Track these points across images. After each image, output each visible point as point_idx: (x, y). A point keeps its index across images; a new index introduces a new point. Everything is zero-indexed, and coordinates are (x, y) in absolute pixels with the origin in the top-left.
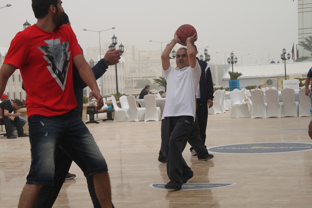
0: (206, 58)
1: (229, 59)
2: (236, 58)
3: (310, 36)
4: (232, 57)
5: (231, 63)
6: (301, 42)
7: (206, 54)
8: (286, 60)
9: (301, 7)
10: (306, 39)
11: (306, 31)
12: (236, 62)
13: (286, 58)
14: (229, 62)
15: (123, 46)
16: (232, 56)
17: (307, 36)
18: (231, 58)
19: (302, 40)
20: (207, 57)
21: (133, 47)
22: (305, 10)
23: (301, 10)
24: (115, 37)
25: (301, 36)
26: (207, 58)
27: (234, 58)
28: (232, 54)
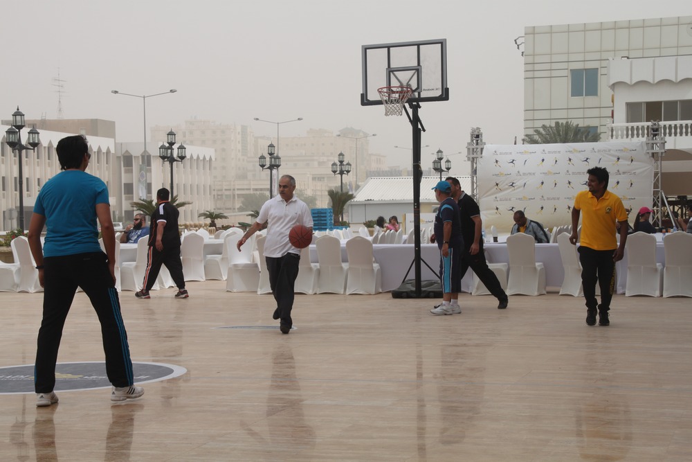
0: (271, 162)
1: (334, 164)
2: (349, 164)
3: (544, 125)
4: (341, 162)
5: (338, 172)
6: (527, 135)
7: (271, 154)
8: (443, 173)
9: (530, 68)
10: (537, 132)
11: (538, 115)
12: (348, 172)
13: (443, 168)
14: (334, 172)
16: (341, 159)
17: (538, 124)
18: (338, 163)
19: (531, 132)
20: (273, 159)
21: (244, 129)
22: (536, 74)
23: (530, 74)
24: (19, 112)
25: (530, 124)
26: (273, 163)
27: (345, 163)
28: (341, 155)
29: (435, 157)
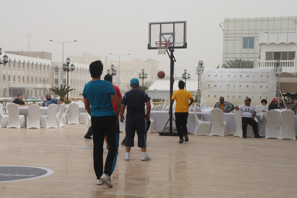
0: (112, 72)
1: (140, 74)
2: (146, 74)
3: (230, 60)
4: (143, 73)
5: (142, 77)
7: (112, 69)
9: (226, 36)
10: (228, 63)
11: (229, 56)
12: (146, 77)
14: (140, 77)
15: (8, 57)
16: (143, 72)
17: (228, 60)
18: (142, 74)
19: (225, 63)
20: (113, 71)
21: (106, 58)
22: (228, 39)
23: (226, 39)
25: (225, 59)
26: (113, 73)
27: (145, 74)
28: (143, 70)
29: (183, 73)
